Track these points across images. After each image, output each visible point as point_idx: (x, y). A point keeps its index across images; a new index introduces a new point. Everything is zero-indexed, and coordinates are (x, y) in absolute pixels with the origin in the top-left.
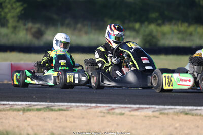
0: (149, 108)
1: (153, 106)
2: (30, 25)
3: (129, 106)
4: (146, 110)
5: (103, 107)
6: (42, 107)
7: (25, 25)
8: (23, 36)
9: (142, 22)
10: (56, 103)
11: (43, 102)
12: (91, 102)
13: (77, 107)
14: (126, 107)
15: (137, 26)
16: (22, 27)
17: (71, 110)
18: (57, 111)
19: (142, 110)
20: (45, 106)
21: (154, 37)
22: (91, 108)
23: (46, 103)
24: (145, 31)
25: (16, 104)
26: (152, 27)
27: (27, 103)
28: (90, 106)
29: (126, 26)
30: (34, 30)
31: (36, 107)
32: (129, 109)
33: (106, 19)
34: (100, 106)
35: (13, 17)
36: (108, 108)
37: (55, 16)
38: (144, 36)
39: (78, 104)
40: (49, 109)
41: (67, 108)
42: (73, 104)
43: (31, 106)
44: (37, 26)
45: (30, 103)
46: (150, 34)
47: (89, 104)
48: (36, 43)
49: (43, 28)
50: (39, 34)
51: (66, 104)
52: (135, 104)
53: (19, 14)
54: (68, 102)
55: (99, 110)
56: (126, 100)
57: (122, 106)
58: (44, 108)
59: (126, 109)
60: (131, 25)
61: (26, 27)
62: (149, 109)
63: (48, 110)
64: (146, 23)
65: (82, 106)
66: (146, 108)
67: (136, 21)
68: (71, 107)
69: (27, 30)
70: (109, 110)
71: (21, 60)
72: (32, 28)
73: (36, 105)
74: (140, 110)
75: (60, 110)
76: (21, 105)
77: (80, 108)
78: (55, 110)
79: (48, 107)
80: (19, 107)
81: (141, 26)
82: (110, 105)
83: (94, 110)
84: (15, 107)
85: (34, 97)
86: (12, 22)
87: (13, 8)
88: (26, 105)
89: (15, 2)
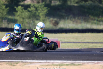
2: (51, 19)
7: (49, 19)
16: (48, 20)
17: (85, 65)
20: (70, 63)
25: (55, 62)
28: (95, 63)
30: (53, 22)
31: (66, 63)
35: (43, 15)
39: (88, 62)
40: (73, 64)
41: (82, 64)
42: (85, 62)
43: (63, 63)
44: (55, 19)
47: (94, 62)
50: (56, 23)
51: (81, 61)
53: (46, 13)
61: (50, 20)
65: (90, 63)
69: (50, 21)
72: (52, 20)
75: (79, 65)
76: (58, 62)
85: (64, 58)
86: (42, 18)
87: (43, 10)
88: (60, 62)
89: (43, 7)
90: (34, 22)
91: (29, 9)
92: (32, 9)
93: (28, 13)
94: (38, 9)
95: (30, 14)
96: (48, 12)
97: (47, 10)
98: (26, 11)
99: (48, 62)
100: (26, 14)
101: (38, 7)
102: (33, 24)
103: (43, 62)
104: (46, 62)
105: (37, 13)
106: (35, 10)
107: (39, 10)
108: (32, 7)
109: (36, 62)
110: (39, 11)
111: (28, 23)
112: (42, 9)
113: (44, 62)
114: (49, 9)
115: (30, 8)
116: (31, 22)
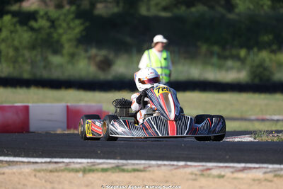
0: (259, 168)
1: (265, 165)
2: (93, 51)
3: (231, 165)
4: (254, 170)
5: (195, 167)
6: (109, 166)
7: (86, 51)
8: (84, 67)
9: (249, 48)
10: (130, 161)
11: (111, 159)
12: (178, 159)
13: (159, 166)
14: (226, 167)
15: (243, 53)
16: (83, 54)
17: (150, 171)
18: (130, 172)
19: (248, 171)
20: (113, 165)
21: (265, 69)
22: (178, 167)
23: (116, 161)
24: (254, 61)
25: (73, 162)
26: (264, 55)
27: (89, 160)
28: (177, 165)
29: (227, 53)
30: (98, 59)
31: (101, 166)
32: (231, 170)
33: (199, 43)
34: (191, 166)
35: (70, 40)
36: (201, 168)
37: (128, 40)
38: (252, 67)
39: (160, 162)
40: (119, 169)
41: (144, 168)
42: (153, 162)
43: (94, 165)
44: (103, 53)
45: (92, 160)
46: (261, 65)
47: (175, 163)
48: (102, 76)
49: (111, 56)
50: (106, 64)
51: (143, 162)
52: (239, 162)
53: (79, 36)
54: (146, 159)
55: (189, 170)
56: (228, 157)
57: (221, 165)
58: (113, 168)
59: (227, 170)
60: (234, 52)
61: (88, 54)
62: (258, 170)
63: (117, 170)
64: (255, 49)
65: (165, 165)
66: (255, 168)
67: (241, 47)
68: (150, 167)
69: (90, 58)
70: (203, 171)
71: (81, 100)
72: (96, 56)
73: (101, 164)
74: (246, 171)
75: (135, 170)
76: (80, 163)
77: (163, 168)
78: (127, 171)
79: (117, 166)
80: (78, 166)
81: (248, 54)
82: (204, 164)
83: (181, 170)
84: (73, 166)
85: (99, 152)
86: (67, 48)
87: (70, 28)
88: (88, 163)
89: (73, 20)
90: (45, 59)
91: (33, 23)
92: (43, 23)
93: (30, 33)
94: (57, 23)
95: (34, 37)
96: (84, 33)
97: (82, 28)
98: (25, 28)
99: (56, 163)
100: (25, 36)
101: (58, 19)
102: (42, 64)
103: (42, 163)
104: (50, 162)
105: (55, 35)
106: (50, 27)
107: (60, 26)
108: (42, 17)
109: (22, 162)
110: (61, 31)
111: (29, 61)
112: (68, 24)
113: (45, 162)
114: (87, 24)
115: (36, 20)
116: (39, 58)
